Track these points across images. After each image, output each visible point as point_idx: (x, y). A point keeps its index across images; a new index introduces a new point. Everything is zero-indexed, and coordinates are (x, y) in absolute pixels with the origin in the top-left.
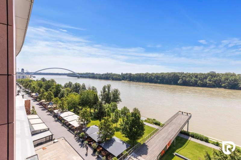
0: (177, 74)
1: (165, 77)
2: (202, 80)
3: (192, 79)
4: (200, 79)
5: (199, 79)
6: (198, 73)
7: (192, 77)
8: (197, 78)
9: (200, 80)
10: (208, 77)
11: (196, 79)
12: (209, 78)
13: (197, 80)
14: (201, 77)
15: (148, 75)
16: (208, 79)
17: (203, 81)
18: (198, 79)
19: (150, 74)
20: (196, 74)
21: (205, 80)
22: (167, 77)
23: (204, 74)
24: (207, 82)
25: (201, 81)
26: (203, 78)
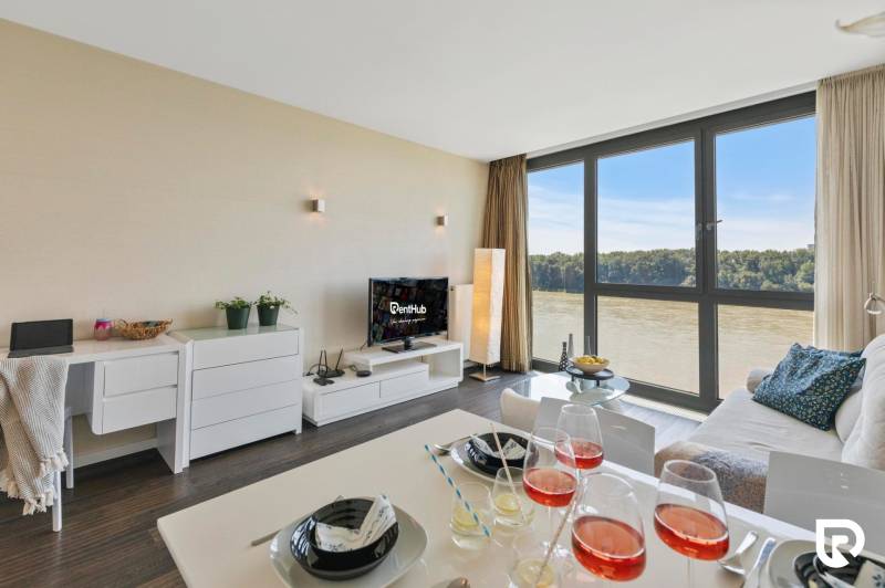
0: (677, 255)
1: (628, 267)
2: (776, 277)
3: (736, 275)
4: (771, 273)
5: (766, 273)
6: (760, 251)
7: (737, 266)
8: (757, 270)
9: (768, 277)
10: (802, 267)
11: (753, 274)
12: (806, 271)
13: (756, 278)
14: (770, 267)
15: (563, 263)
16: (800, 275)
17: (781, 282)
18: (760, 274)
19: (569, 259)
20: (753, 253)
21: (787, 279)
22: (636, 267)
23: (786, 255)
24: (800, 286)
25: (774, 283)
26: (780, 268)
